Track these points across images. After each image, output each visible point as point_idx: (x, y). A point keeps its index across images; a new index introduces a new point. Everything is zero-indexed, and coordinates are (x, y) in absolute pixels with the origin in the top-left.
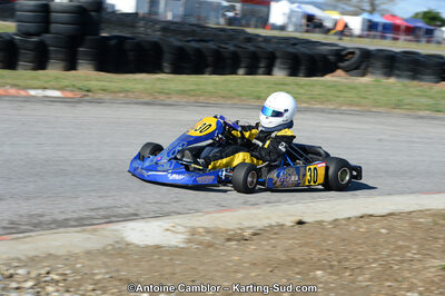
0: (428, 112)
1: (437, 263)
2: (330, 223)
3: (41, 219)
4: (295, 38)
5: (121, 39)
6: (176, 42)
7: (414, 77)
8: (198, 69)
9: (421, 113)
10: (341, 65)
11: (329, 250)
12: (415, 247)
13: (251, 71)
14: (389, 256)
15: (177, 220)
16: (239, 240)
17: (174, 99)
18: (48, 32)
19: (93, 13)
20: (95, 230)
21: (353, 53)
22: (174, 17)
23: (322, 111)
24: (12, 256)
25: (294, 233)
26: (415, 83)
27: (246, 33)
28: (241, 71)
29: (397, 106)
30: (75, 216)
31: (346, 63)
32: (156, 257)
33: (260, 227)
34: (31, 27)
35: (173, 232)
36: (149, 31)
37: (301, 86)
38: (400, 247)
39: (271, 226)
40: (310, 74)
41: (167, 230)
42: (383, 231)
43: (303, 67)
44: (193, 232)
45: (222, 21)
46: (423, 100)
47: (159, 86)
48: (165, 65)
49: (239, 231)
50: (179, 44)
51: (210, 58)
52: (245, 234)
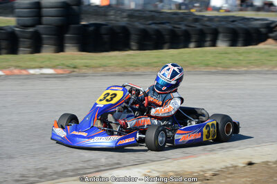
2: (274, 163)
3: (45, 171)
4: (233, 17)
5: (98, 26)
6: (139, 25)
8: (158, 46)
10: (271, 35)
13: (200, 44)
16: (202, 181)
17: (142, 70)
18: (40, 23)
19: (75, 7)
22: (136, 5)
23: (258, 73)
25: (245, 172)
27: (194, 15)
28: (192, 45)
30: (71, 167)
31: (275, 34)
33: (218, 169)
34: (27, 20)
36: (118, 18)
37: (240, 54)
39: (227, 168)
40: (247, 44)
43: (240, 39)
44: (165, 175)
45: (173, 7)
47: (129, 60)
48: (132, 43)
49: (201, 173)
50: (142, 27)
51: (167, 36)
52: (206, 175)
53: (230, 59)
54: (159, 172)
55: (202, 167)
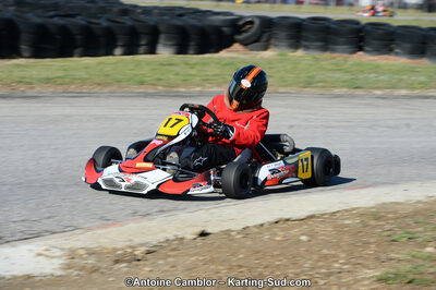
0: (345, 90)
1: (371, 273)
2: (239, 233)
4: (181, 8)
6: (34, 18)
7: (325, 48)
8: (64, 52)
9: (337, 91)
10: (238, 37)
11: (240, 266)
12: (343, 255)
13: (131, 50)
14: (312, 269)
15: (52, 240)
16: (129, 261)
21: (251, 23)
25: (196, 247)
26: (327, 55)
27: (121, 4)
28: (118, 51)
29: (308, 84)
31: (244, 35)
33: (155, 243)
35: (47, 256)
37: (192, 66)
38: (326, 257)
39: (167, 241)
40: (202, 50)
41: (40, 255)
42: (304, 238)
43: (193, 43)
44: (72, 254)
46: (337, 75)
47: (17, 74)
48: (23, 47)
49: (129, 250)
50: (39, 21)
51: (79, 37)
52: (136, 253)
53: (177, 74)
54: (62, 249)
55: (130, 240)
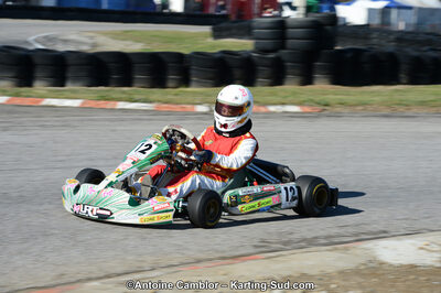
3: (291, 236)
5: (357, 52)
17: (414, 110)
18: (283, 47)
19: (328, 28)
20: (347, 249)
22: (406, 25)
24: (268, 276)
30: (323, 233)
32: (412, 277)
34: (267, 43)
36: (383, 42)
